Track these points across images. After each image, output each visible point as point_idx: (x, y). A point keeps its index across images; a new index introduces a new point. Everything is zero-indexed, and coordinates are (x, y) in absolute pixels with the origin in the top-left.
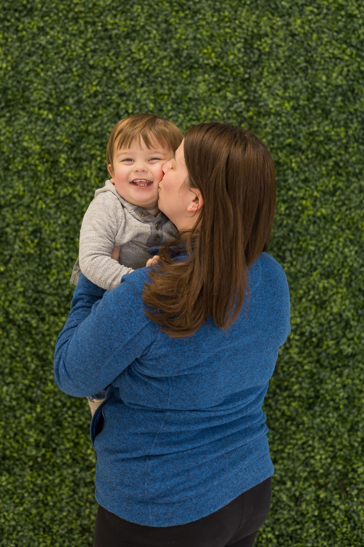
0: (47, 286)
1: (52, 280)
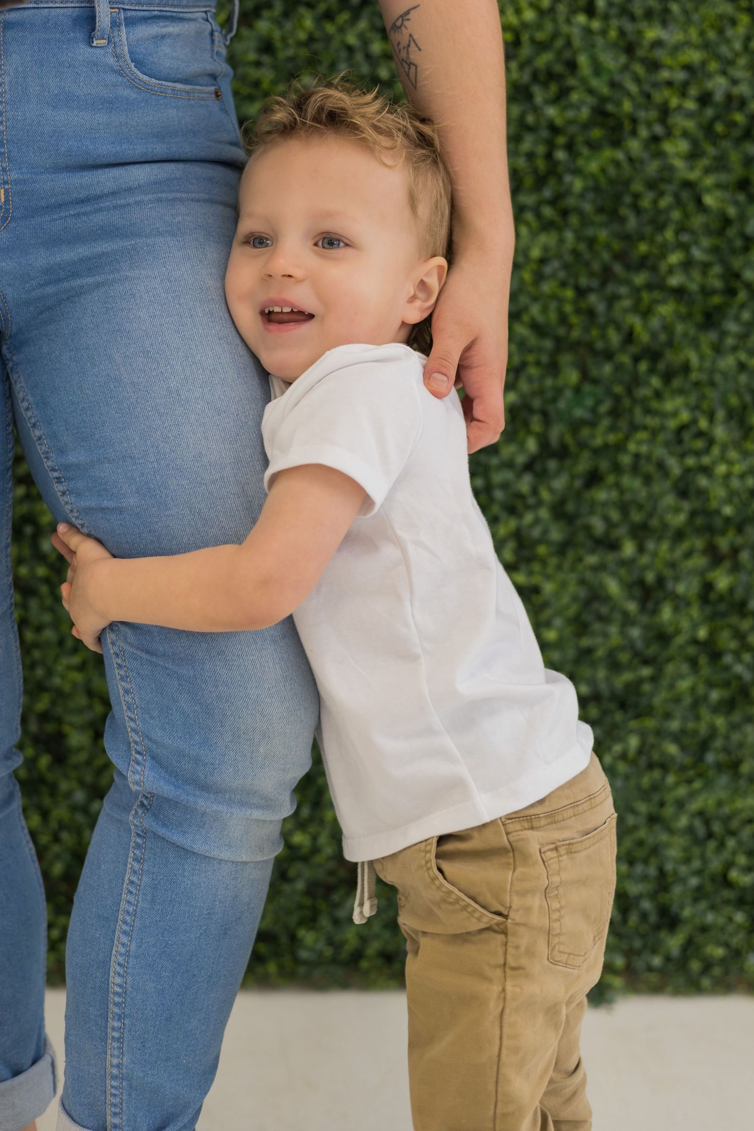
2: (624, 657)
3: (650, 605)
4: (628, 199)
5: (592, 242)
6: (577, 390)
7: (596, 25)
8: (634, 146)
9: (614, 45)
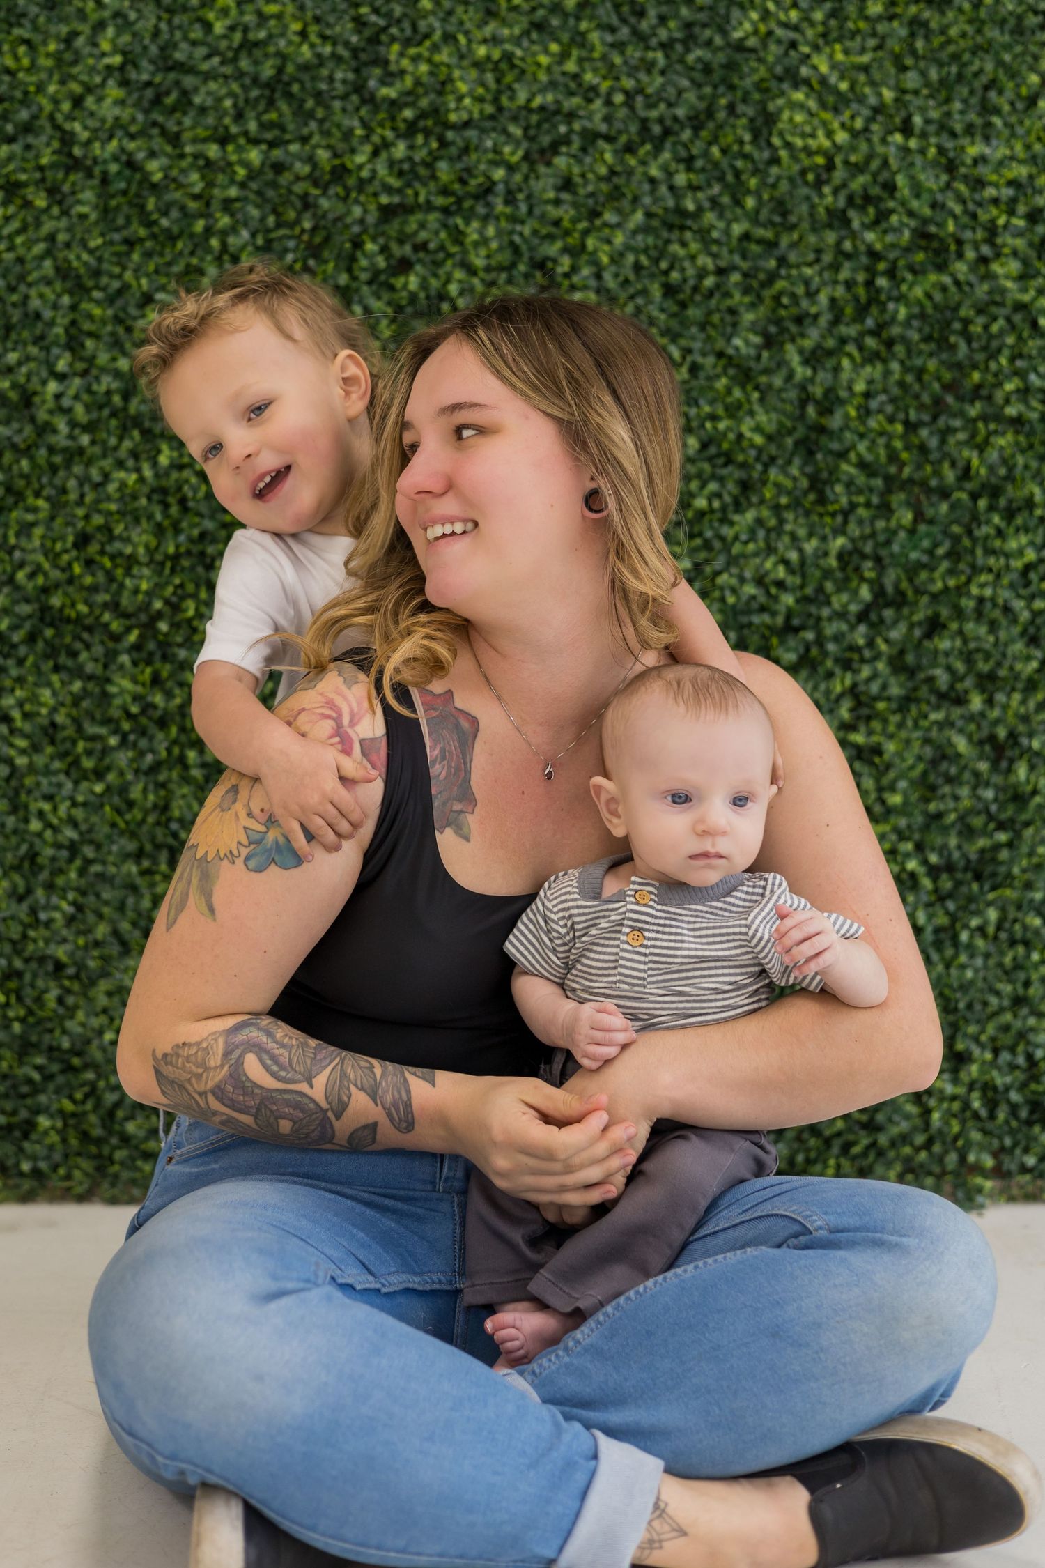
0: (201, 51)
1: (219, 28)
2: (978, 822)
3: (1004, 764)
4: (957, 326)
5: (920, 373)
6: (912, 532)
7: (913, 143)
8: (961, 268)
9: (935, 164)
